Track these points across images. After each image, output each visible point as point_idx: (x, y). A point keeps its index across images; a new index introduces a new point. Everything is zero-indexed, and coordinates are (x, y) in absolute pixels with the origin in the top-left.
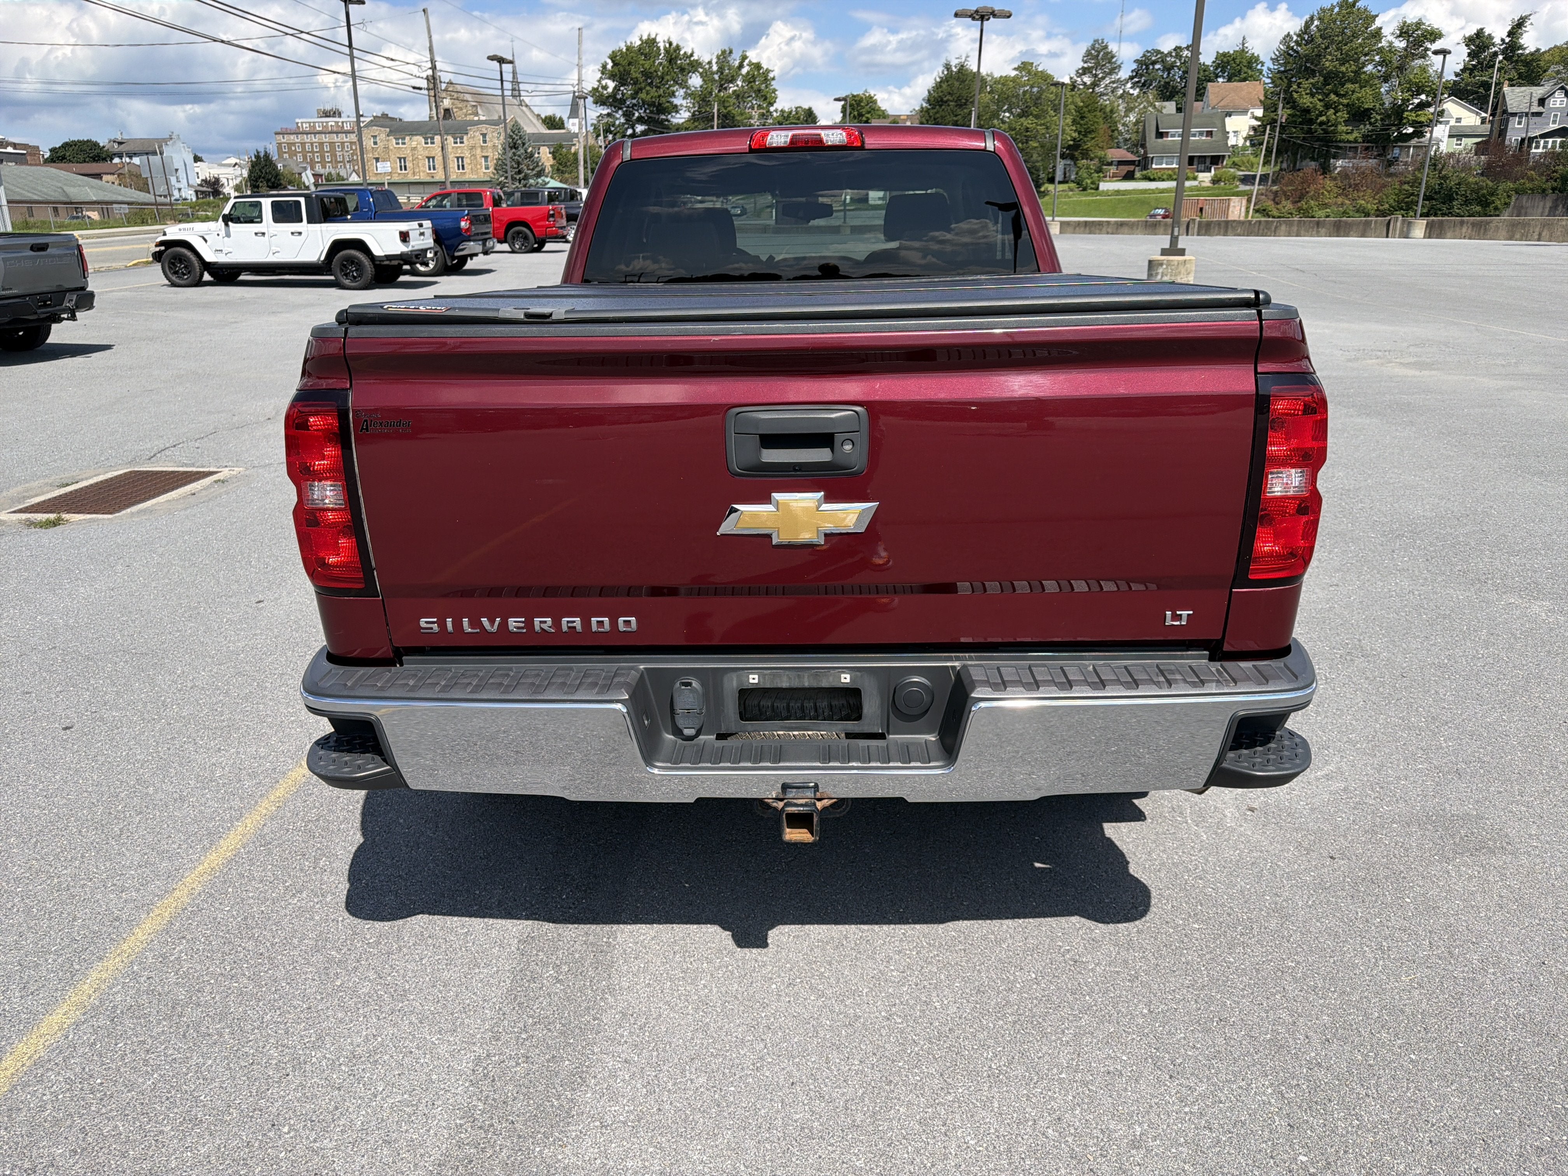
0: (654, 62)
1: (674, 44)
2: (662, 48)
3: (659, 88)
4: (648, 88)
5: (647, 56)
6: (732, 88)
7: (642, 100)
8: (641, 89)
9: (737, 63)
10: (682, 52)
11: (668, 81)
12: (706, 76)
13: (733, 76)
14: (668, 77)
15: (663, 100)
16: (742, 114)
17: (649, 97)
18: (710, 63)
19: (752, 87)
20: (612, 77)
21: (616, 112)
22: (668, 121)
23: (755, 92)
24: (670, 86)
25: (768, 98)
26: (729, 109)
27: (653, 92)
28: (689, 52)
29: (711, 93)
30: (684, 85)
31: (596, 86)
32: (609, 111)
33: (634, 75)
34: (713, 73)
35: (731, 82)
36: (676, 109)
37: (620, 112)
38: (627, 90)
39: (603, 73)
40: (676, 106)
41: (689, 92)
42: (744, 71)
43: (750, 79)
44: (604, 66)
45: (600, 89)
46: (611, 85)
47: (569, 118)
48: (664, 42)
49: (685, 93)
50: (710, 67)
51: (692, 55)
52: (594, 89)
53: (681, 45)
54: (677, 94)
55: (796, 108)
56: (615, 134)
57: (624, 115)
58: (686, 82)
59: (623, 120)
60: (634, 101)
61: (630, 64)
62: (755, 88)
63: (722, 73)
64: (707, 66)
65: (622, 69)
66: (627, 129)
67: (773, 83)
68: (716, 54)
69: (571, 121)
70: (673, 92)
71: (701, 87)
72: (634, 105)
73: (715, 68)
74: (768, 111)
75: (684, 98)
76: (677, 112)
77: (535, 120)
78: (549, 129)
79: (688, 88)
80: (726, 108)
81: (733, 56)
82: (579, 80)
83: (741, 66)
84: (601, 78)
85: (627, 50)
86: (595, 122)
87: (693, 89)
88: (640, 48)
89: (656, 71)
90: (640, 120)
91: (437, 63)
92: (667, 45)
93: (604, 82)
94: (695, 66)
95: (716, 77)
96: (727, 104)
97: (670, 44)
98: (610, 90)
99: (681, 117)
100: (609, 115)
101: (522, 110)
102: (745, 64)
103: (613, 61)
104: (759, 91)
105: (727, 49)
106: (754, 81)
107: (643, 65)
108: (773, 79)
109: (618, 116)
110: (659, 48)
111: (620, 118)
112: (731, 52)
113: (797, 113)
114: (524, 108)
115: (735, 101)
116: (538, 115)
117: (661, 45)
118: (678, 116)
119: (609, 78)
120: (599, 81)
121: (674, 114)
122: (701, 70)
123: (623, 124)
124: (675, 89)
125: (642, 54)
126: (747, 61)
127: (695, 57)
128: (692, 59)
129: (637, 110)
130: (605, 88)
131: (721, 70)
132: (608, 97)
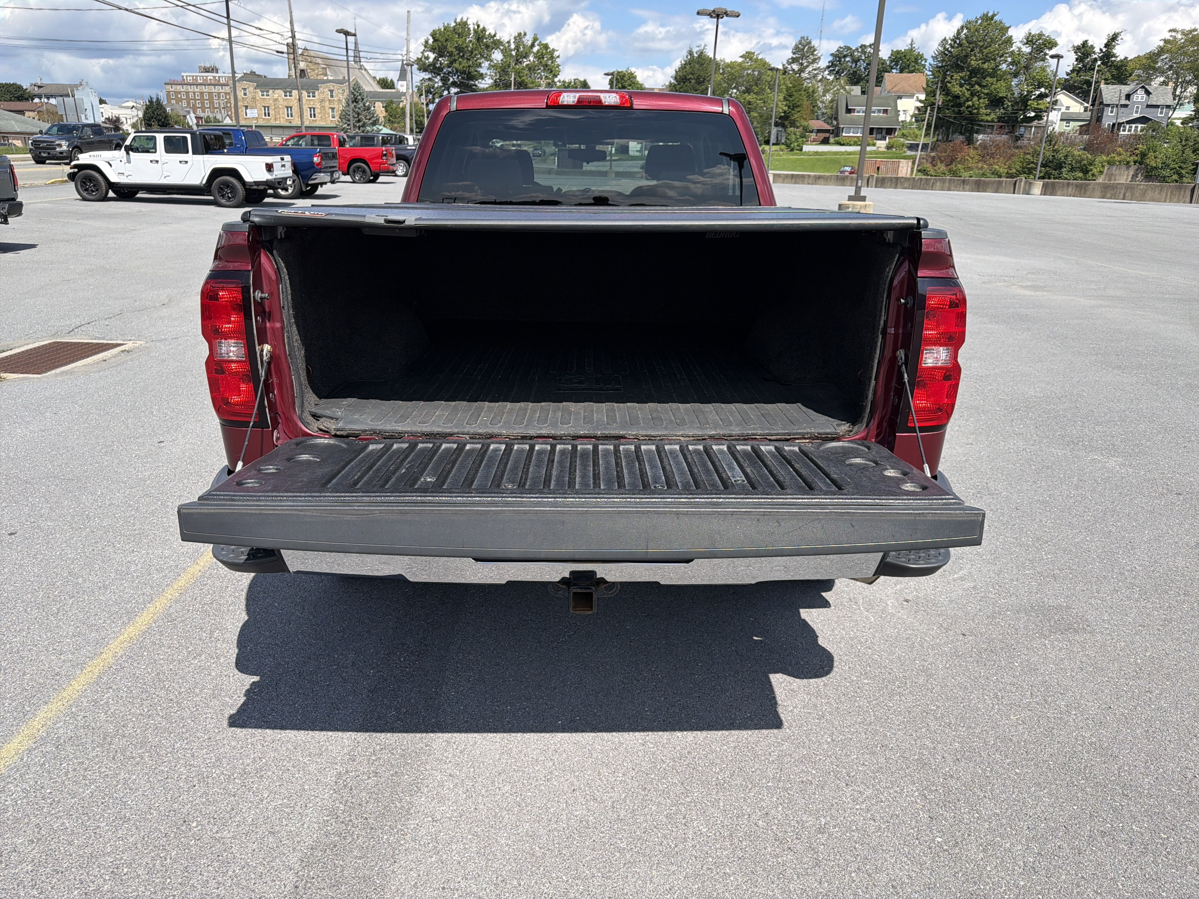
0: (465, 40)
1: (481, 27)
2: (472, 29)
3: (469, 60)
4: (460, 60)
5: (460, 35)
6: (526, 62)
7: (456, 68)
8: (455, 60)
9: (530, 43)
10: (487, 33)
11: (476, 55)
12: (506, 52)
13: (526, 53)
14: (477, 52)
15: (472, 69)
16: (533, 83)
17: (461, 66)
18: (509, 42)
19: (541, 62)
20: (433, 50)
21: (436, 77)
22: (476, 86)
23: (543, 66)
24: (478, 59)
25: (553, 71)
26: (523, 78)
27: (465, 63)
28: (493, 33)
29: (509, 66)
30: (488, 58)
31: (420, 57)
32: (430, 76)
33: (450, 49)
34: (511, 50)
35: (525, 57)
36: (482, 76)
37: (439, 77)
38: (444, 61)
39: (425, 47)
40: (482, 74)
41: (492, 64)
42: (535, 49)
43: (540, 56)
44: (427, 42)
45: (423, 59)
46: (432, 56)
47: (398, 80)
48: (474, 24)
49: (489, 64)
50: (509, 46)
51: (495, 36)
52: (418, 59)
53: (487, 27)
54: (483, 65)
55: (575, 80)
56: (434, 94)
57: (442, 80)
58: (490, 56)
59: (440, 84)
60: (450, 69)
61: (447, 40)
62: (544, 63)
63: (518, 51)
64: (507, 45)
65: (440, 44)
66: (443, 91)
67: (557, 60)
68: (513, 36)
69: (400, 82)
70: (480, 64)
71: (502, 60)
72: (450, 73)
73: (513, 46)
74: (553, 81)
75: (488, 69)
76: (483, 79)
77: (371, 81)
78: (383, 88)
79: (491, 61)
80: (520, 77)
81: (527, 37)
82: (407, 51)
83: (533, 45)
84: (424, 50)
85: (445, 29)
86: (419, 84)
87: (495, 62)
88: (454, 28)
89: (466, 47)
90: (454, 84)
91: (296, 34)
92: (476, 27)
93: (426, 54)
94: (497, 44)
95: (514, 53)
96: (521, 75)
97: (478, 26)
98: (431, 60)
99: (485, 84)
100: (429, 79)
101: (362, 73)
102: (536, 44)
103: (433, 38)
104: (546, 65)
105: (522, 33)
106: (543, 58)
107: (457, 42)
108: (558, 57)
109: (436, 80)
110: (469, 29)
111: (438, 82)
112: (525, 34)
113: (575, 84)
114: (363, 71)
115: (528, 72)
116: (374, 78)
117: (471, 27)
118: (483, 82)
119: (431, 51)
120: (422, 53)
121: (480, 81)
122: (502, 48)
123: (441, 87)
124: (481, 61)
125: (456, 33)
126: (537, 42)
127: (497, 37)
128: (495, 38)
129: (452, 77)
130: (427, 58)
131: (517, 48)
132: (429, 66)
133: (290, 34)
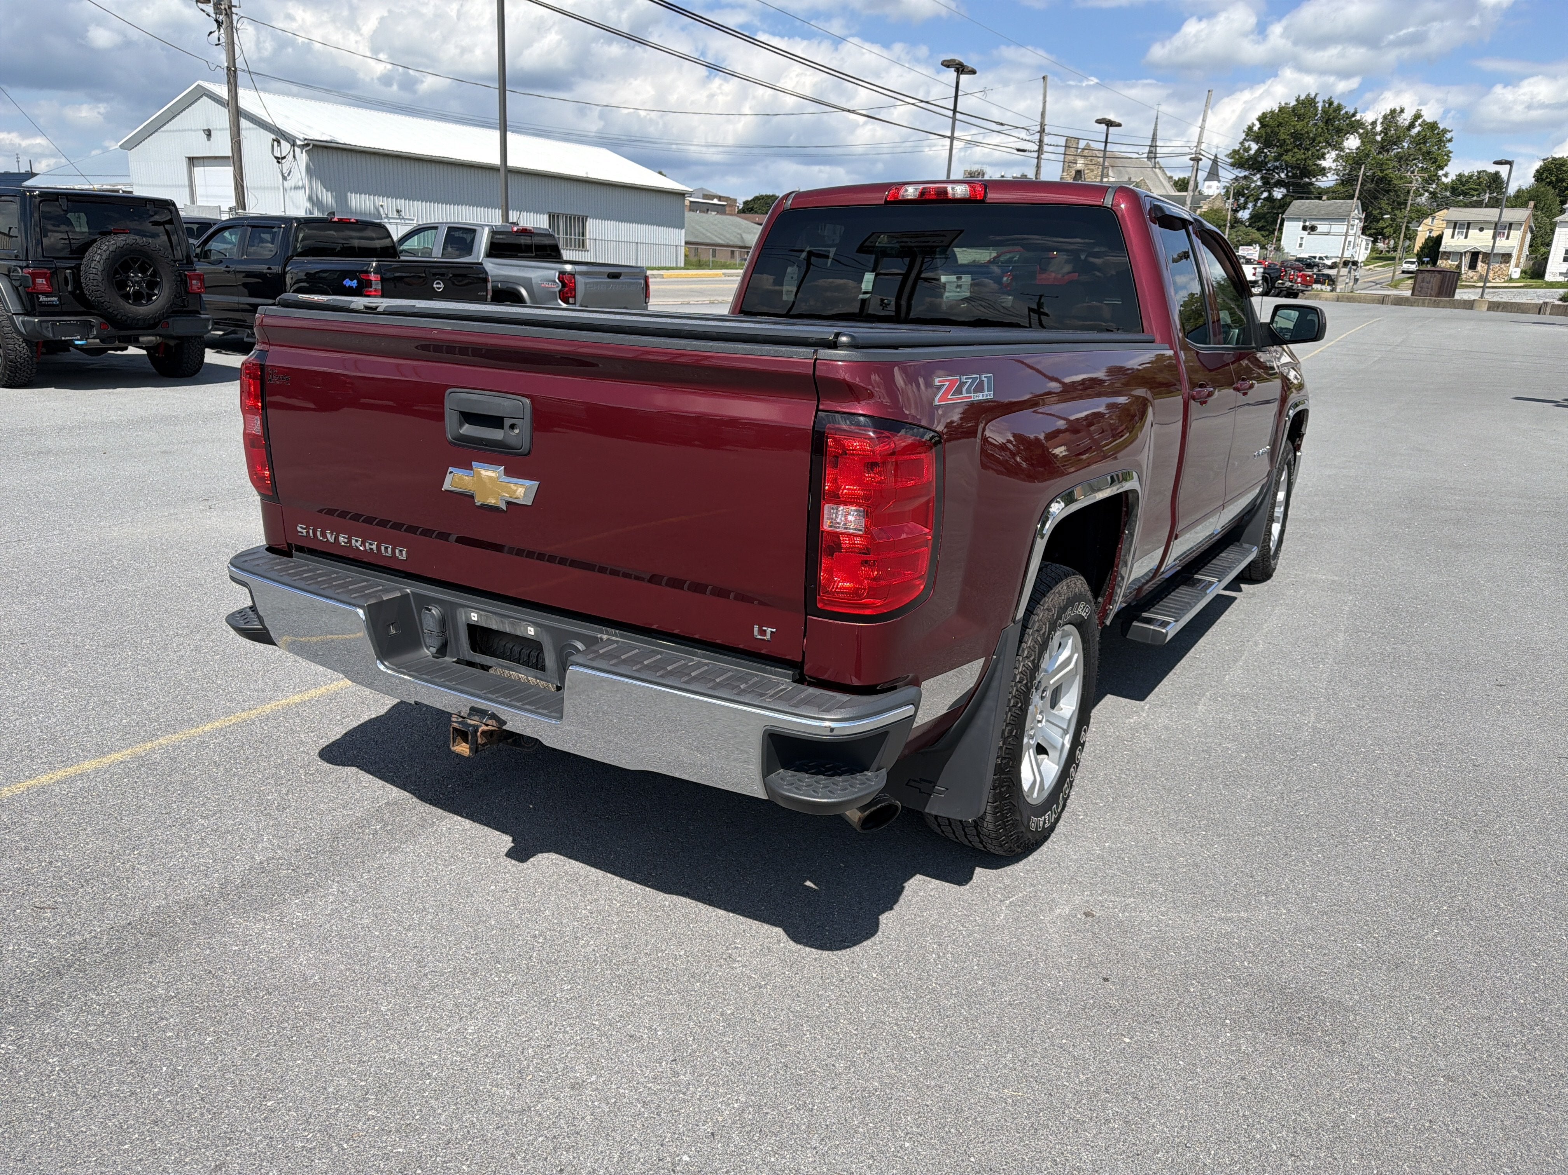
0: (1308, 123)
1: (1336, 103)
2: (1320, 108)
3: (1308, 150)
4: (1296, 150)
5: (1301, 117)
6: (1396, 150)
7: (1286, 162)
8: (1287, 151)
9: (1407, 123)
10: (1342, 112)
11: (1320, 142)
12: (1367, 138)
13: (1399, 137)
14: (1321, 139)
15: (1310, 162)
16: (1401, 178)
17: (1294, 159)
18: (1374, 123)
19: (1420, 149)
20: (1257, 140)
21: (1254, 175)
22: (1312, 184)
23: (1423, 155)
24: (1321, 148)
25: (1438, 161)
26: (1387, 172)
27: (1300, 155)
28: (1352, 111)
29: (1368, 155)
30: (1338, 147)
31: (1237, 148)
32: (1246, 173)
33: (1283, 136)
34: (1376, 134)
35: (1395, 144)
36: (1323, 171)
37: (1258, 176)
38: (1271, 153)
39: (1247, 135)
40: (1324, 169)
41: (1342, 154)
42: (1414, 131)
43: (1420, 140)
44: (1250, 128)
45: (1241, 151)
46: (1254, 147)
47: (1205, 180)
48: (1324, 101)
49: (1337, 155)
50: (1374, 128)
51: (1354, 115)
52: (1234, 151)
53: (1343, 104)
54: (1327, 156)
55: (1479, 173)
56: (1248, 197)
57: (1262, 178)
58: (1342, 143)
59: (1259, 183)
60: (1277, 164)
61: (1280, 125)
62: (1424, 149)
63: (1386, 134)
64: (1370, 127)
65: (1269, 130)
66: (1262, 193)
67: (1448, 145)
68: (1383, 114)
69: (1207, 183)
70: (1324, 154)
71: (1358, 148)
72: (1277, 168)
73: (1379, 128)
74: (1436, 175)
75: (1334, 161)
76: (1324, 175)
77: (1165, 183)
78: (1179, 191)
79: (1342, 150)
80: (1382, 171)
81: (1404, 116)
82: (1198, 142)
83: (1412, 125)
84: (1245, 139)
85: (1279, 111)
86: (1228, 185)
87: (1348, 151)
88: (1294, 109)
89: (1307, 133)
90: (1280, 183)
91: (1046, 127)
92: (1327, 105)
93: (1247, 144)
94: (1354, 126)
95: (1379, 138)
96: (1384, 167)
97: (1331, 104)
98: (1252, 152)
99: (1327, 181)
100: (1245, 177)
101: (1154, 172)
102: (1417, 124)
103: (1261, 123)
104: (1429, 153)
105: (1398, 109)
106: (1425, 143)
107: (1294, 126)
108: (1450, 140)
109: (1255, 179)
110: (1316, 108)
111: (1257, 180)
112: (1402, 111)
113: (1479, 178)
114: (1157, 170)
115: (1396, 164)
116: (1171, 178)
117: (1320, 105)
118: (1325, 179)
119: (1254, 140)
120: (1242, 143)
121: (1320, 177)
122: (1361, 131)
123: (1260, 187)
124: (1326, 151)
125: (1296, 115)
126: (1420, 121)
127: (1358, 117)
128: (1353, 119)
129: (1278, 173)
130: (1247, 150)
131: (1385, 131)
132: (1247, 160)
133: (1038, 128)
